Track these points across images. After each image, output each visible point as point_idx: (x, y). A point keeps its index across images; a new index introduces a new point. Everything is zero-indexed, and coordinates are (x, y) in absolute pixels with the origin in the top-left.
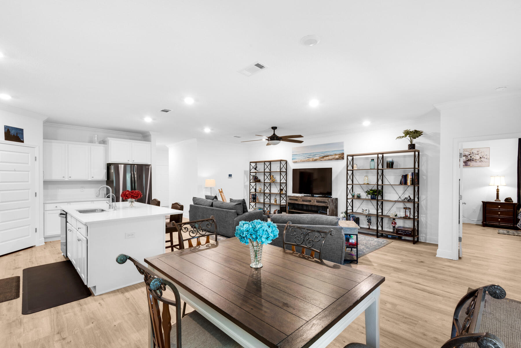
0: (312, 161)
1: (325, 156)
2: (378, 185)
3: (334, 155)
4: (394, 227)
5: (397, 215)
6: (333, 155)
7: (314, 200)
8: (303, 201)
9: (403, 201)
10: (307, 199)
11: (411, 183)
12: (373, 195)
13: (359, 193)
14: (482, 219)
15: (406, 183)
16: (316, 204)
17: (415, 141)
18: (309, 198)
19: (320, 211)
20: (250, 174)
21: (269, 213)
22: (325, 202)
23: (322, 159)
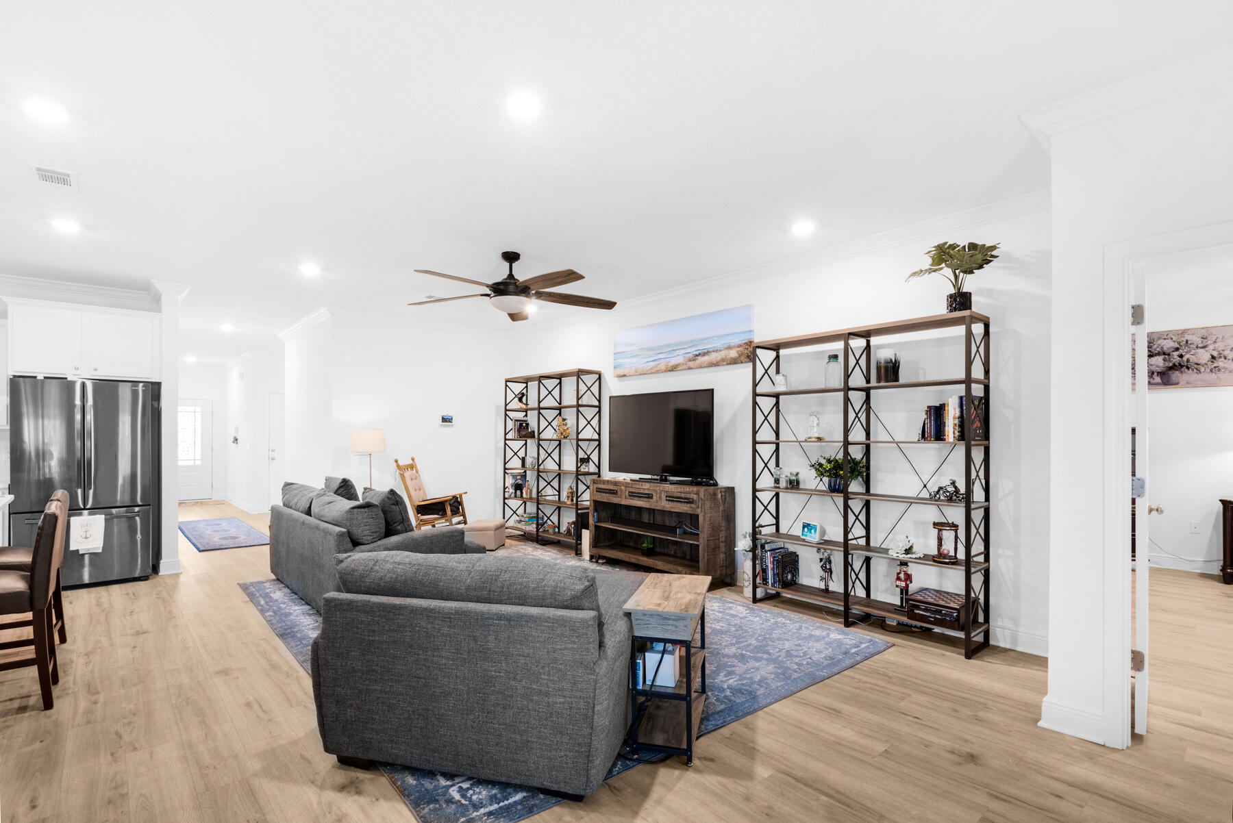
0: (665, 371)
1: (700, 354)
2: (846, 443)
3: (725, 349)
4: (904, 591)
5: (911, 547)
6: (720, 351)
7: (661, 493)
8: (633, 495)
9: (934, 498)
10: (642, 491)
11: (957, 434)
12: (837, 475)
13: (795, 471)
14: (1222, 558)
15: (939, 436)
16: (664, 507)
18: (646, 488)
19: (685, 530)
20: (506, 415)
21: (555, 533)
22: (689, 501)
23: (693, 362)
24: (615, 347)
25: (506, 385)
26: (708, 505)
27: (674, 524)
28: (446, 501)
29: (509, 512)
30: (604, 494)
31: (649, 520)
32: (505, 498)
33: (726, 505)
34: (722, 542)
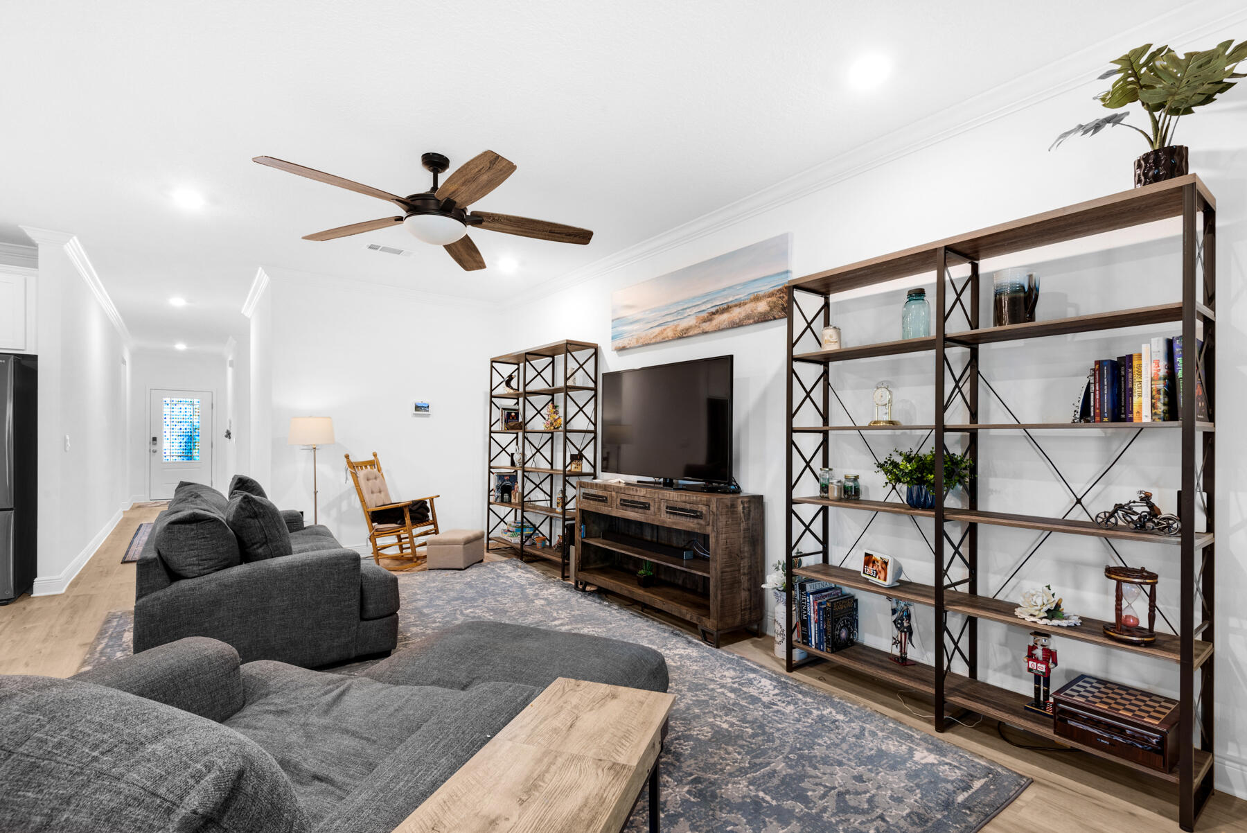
0: (673, 339)
1: (717, 312)
2: (941, 428)
3: (751, 301)
4: (1042, 680)
5: (1058, 606)
6: (746, 304)
7: (660, 503)
8: (626, 504)
9: (1104, 526)
10: (636, 499)
11: (1161, 408)
12: (921, 481)
13: (852, 473)
15: (1120, 411)
16: (664, 522)
17: (1182, 131)
18: (642, 494)
19: (695, 551)
20: (491, 402)
22: (697, 515)
23: (708, 323)
24: (614, 311)
25: (492, 367)
26: (722, 521)
27: (682, 544)
29: (494, 520)
30: (591, 502)
31: (652, 537)
32: (489, 503)
33: (751, 522)
34: (744, 574)
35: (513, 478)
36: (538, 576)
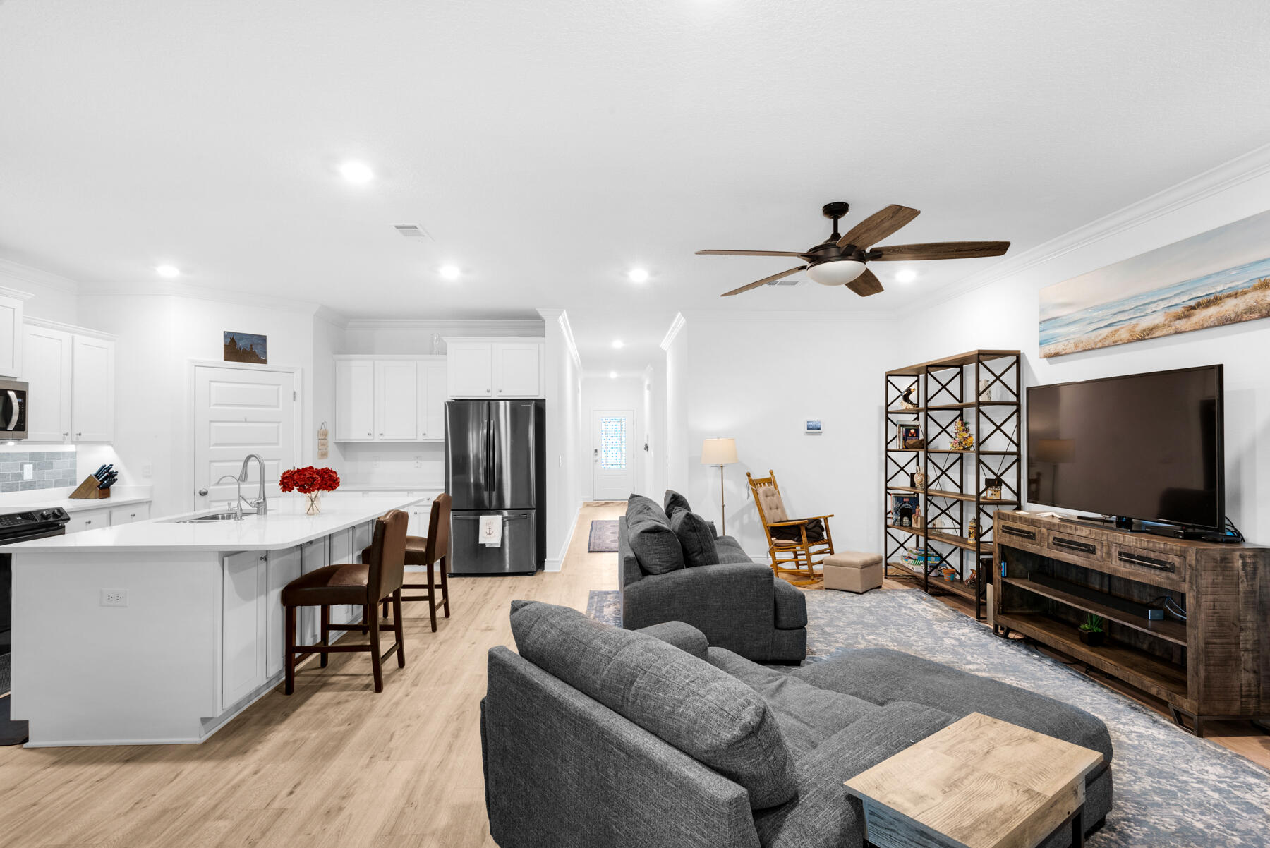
0: (1129, 342)
1: (1198, 305)
3: (1255, 289)
6: (1246, 293)
7: (1110, 546)
8: (1060, 543)
10: (1076, 539)
16: (1116, 570)
18: (1084, 534)
19: (1166, 612)
20: (887, 418)
21: (954, 580)
22: (1166, 567)
23: (1184, 320)
24: (1042, 311)
25: (887, 381)
26: (1206, 579)
27: (1148, 600)
28: (802, 524)
29: (892, 545)
30: (1014, 537)
31: (1102, 585)
32: (887, 526)
33: (1257, 583)
34: (1246, 650)
35: (914, 500)
36: (946, 612)
